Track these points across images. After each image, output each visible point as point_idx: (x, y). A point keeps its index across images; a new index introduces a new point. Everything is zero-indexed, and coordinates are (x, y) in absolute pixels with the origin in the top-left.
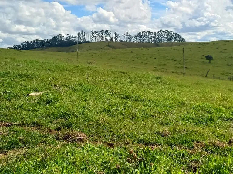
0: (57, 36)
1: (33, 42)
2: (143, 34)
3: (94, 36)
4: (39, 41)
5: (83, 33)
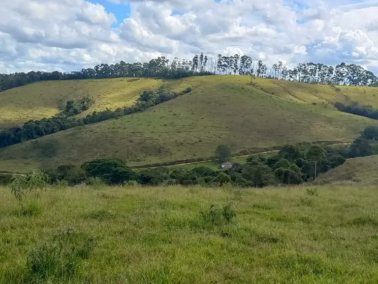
0: (157, 58)
1: (115, 66)
2: (309, 69)
3: (223, 64)
4: (127, 65)
5: (204, 58)
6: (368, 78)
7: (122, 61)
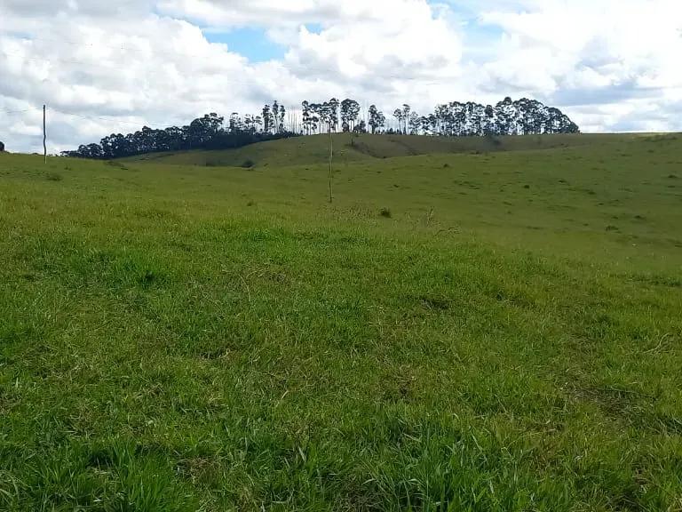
0: (203, 117)
1: (136, 136)
3: (311, 116)
4: (153, 132)
5: (279, 108)
6: (552, 119)
7: (145, 127)
